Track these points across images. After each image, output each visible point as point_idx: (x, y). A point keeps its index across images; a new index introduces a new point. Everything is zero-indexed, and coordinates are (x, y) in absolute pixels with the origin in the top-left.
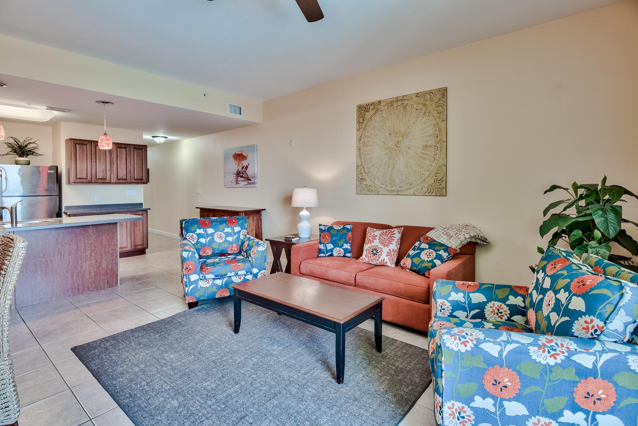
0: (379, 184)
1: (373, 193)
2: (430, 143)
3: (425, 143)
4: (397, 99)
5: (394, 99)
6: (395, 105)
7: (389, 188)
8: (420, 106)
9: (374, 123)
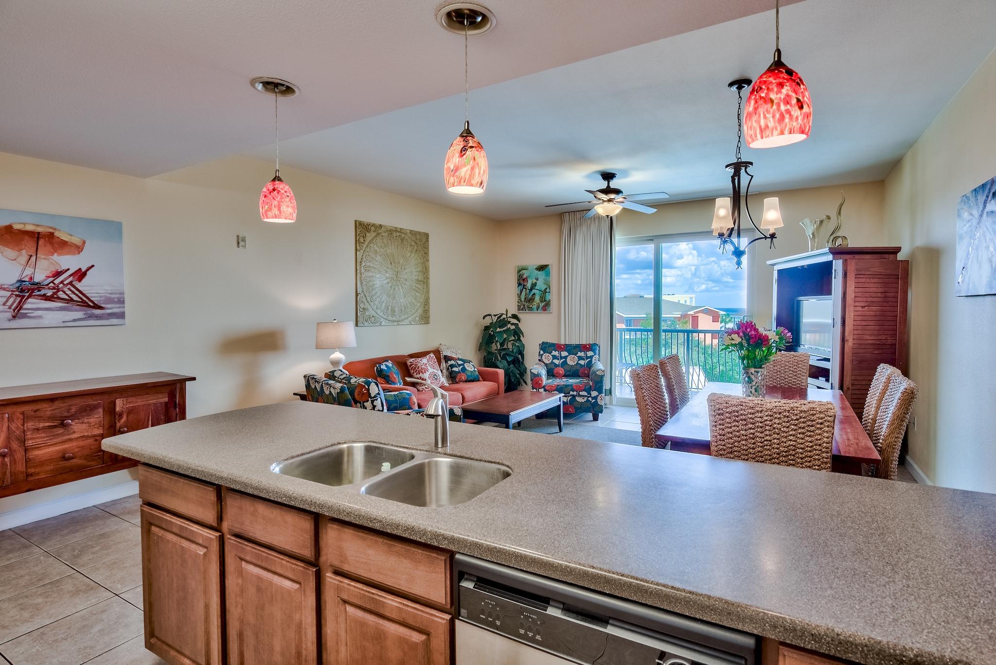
0: (381, 314)
1: (375, 325)
2: (420, 278)
3: (417, 278)
4: (396, 230)
5: (394, 229)
6: (394, 234)
7: (390, 318)
8: (413, 243)
9: (375, 246)
